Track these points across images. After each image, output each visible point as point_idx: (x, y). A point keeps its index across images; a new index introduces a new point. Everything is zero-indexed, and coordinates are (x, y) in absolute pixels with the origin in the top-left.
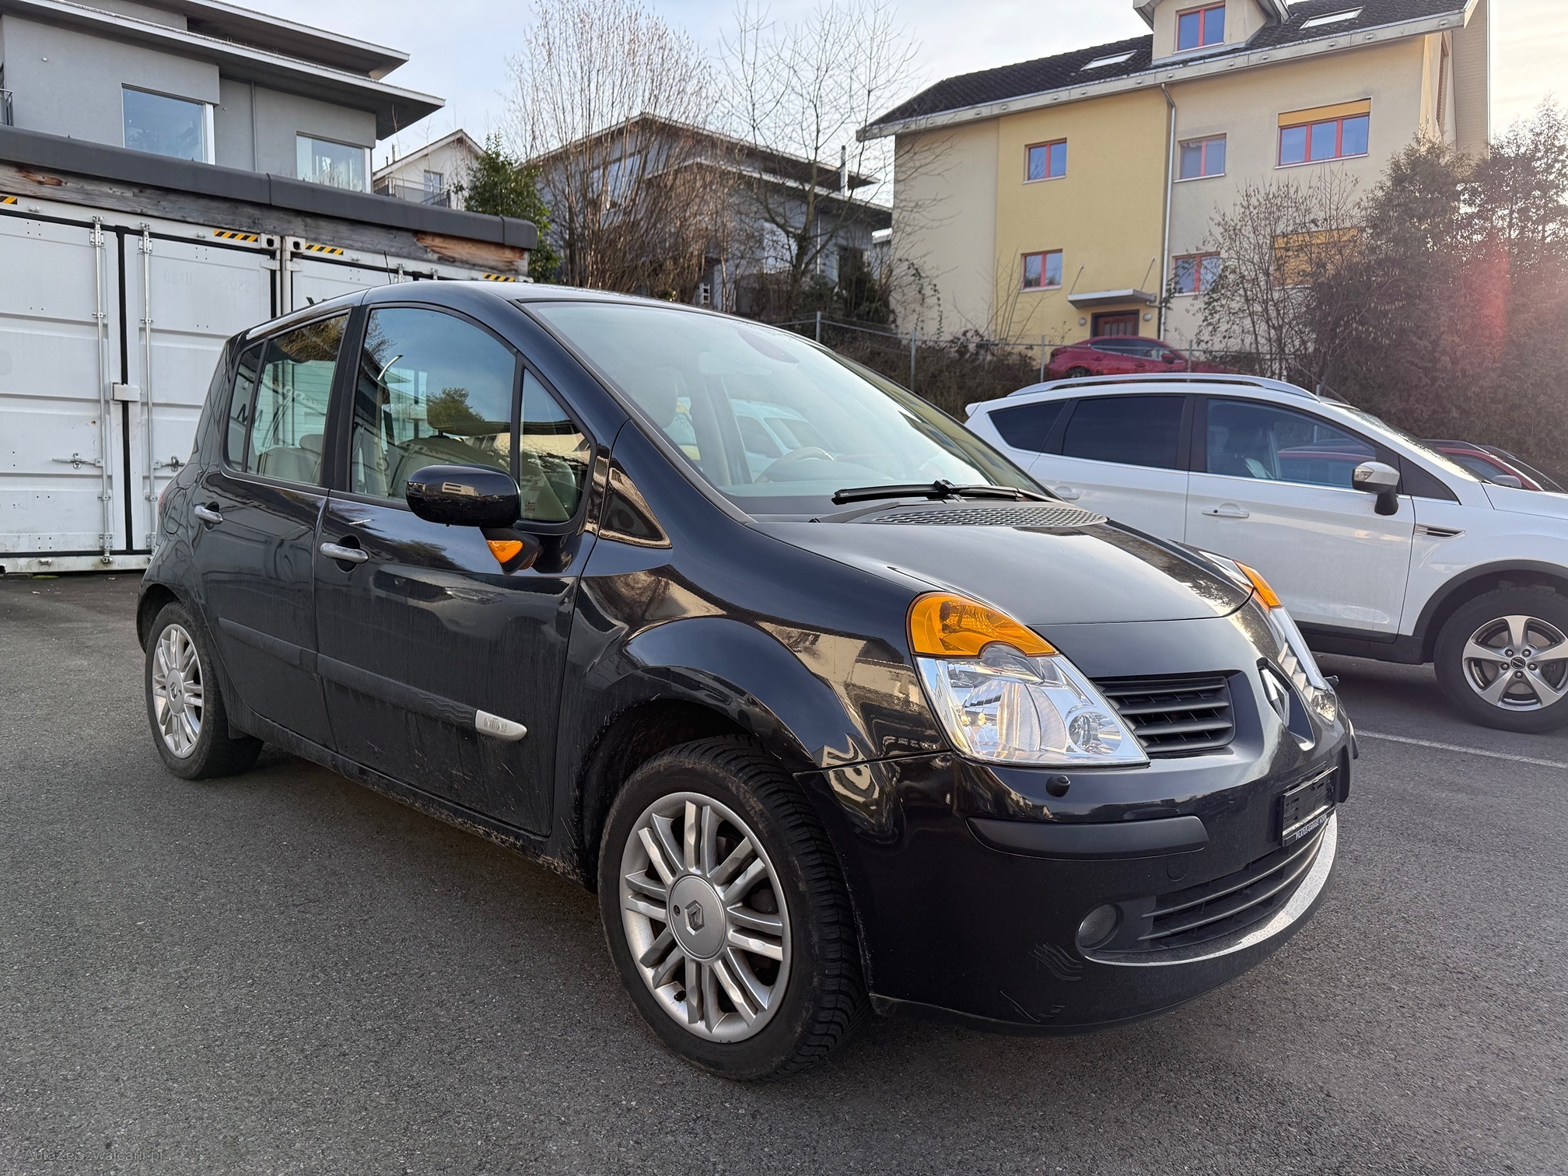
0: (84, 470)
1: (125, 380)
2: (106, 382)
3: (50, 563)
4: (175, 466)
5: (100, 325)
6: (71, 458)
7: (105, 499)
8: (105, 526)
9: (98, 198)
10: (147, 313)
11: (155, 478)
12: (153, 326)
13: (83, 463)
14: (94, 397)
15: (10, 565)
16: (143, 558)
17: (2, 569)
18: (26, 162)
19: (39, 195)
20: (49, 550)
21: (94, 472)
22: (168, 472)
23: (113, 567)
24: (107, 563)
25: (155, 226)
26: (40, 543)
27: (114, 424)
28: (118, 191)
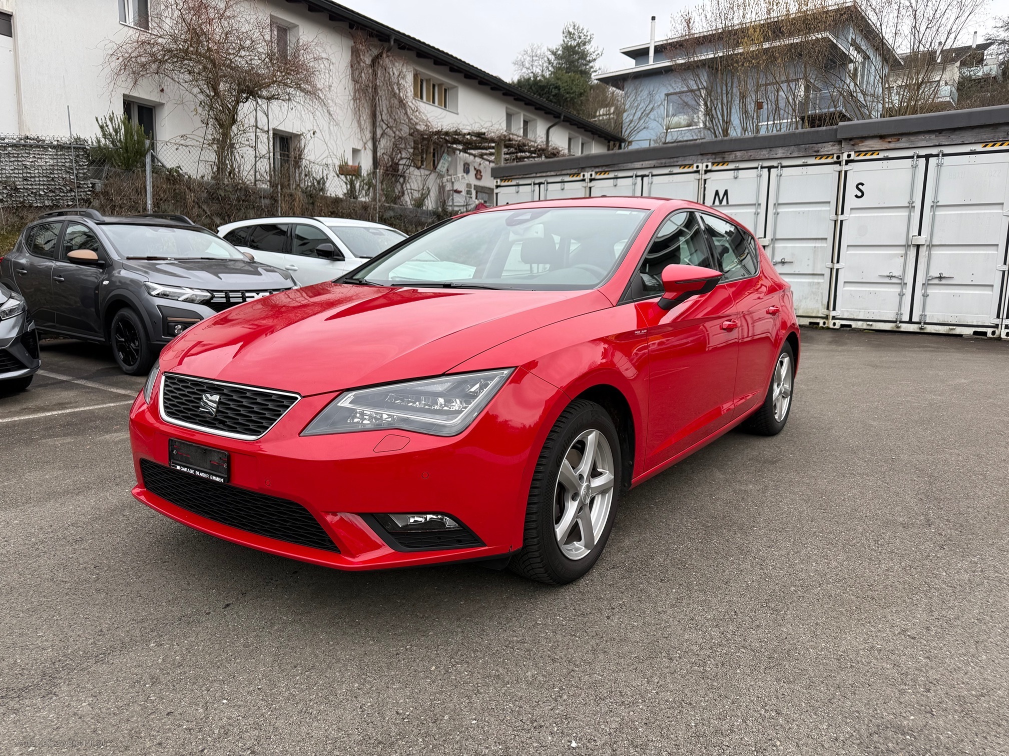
0: (894, 280)
1: (920, 234)
2: (910, 236)
3: (871, 325)
4: (941, 278)
5: (911, 207)
6: (888, 275)
7: (901, 295)
8: (900, 308)
9: (917, 143)
10: (936, 197)
11: (928, 284)
12: (938, 204)
13: (894, 277)
14: (904, 244)
15: (854, 325)
16: (916, 326)
17: (850, 326)
18: (883, 134)
19: (888, 148)
20: (872, 319)
21: (899, 281)
22: (936, 281)
23: (902, 329)
24: (898, 327)
25: (947, 150)
26: (868, 315)
27: (911, 257)
28: (927, 137)
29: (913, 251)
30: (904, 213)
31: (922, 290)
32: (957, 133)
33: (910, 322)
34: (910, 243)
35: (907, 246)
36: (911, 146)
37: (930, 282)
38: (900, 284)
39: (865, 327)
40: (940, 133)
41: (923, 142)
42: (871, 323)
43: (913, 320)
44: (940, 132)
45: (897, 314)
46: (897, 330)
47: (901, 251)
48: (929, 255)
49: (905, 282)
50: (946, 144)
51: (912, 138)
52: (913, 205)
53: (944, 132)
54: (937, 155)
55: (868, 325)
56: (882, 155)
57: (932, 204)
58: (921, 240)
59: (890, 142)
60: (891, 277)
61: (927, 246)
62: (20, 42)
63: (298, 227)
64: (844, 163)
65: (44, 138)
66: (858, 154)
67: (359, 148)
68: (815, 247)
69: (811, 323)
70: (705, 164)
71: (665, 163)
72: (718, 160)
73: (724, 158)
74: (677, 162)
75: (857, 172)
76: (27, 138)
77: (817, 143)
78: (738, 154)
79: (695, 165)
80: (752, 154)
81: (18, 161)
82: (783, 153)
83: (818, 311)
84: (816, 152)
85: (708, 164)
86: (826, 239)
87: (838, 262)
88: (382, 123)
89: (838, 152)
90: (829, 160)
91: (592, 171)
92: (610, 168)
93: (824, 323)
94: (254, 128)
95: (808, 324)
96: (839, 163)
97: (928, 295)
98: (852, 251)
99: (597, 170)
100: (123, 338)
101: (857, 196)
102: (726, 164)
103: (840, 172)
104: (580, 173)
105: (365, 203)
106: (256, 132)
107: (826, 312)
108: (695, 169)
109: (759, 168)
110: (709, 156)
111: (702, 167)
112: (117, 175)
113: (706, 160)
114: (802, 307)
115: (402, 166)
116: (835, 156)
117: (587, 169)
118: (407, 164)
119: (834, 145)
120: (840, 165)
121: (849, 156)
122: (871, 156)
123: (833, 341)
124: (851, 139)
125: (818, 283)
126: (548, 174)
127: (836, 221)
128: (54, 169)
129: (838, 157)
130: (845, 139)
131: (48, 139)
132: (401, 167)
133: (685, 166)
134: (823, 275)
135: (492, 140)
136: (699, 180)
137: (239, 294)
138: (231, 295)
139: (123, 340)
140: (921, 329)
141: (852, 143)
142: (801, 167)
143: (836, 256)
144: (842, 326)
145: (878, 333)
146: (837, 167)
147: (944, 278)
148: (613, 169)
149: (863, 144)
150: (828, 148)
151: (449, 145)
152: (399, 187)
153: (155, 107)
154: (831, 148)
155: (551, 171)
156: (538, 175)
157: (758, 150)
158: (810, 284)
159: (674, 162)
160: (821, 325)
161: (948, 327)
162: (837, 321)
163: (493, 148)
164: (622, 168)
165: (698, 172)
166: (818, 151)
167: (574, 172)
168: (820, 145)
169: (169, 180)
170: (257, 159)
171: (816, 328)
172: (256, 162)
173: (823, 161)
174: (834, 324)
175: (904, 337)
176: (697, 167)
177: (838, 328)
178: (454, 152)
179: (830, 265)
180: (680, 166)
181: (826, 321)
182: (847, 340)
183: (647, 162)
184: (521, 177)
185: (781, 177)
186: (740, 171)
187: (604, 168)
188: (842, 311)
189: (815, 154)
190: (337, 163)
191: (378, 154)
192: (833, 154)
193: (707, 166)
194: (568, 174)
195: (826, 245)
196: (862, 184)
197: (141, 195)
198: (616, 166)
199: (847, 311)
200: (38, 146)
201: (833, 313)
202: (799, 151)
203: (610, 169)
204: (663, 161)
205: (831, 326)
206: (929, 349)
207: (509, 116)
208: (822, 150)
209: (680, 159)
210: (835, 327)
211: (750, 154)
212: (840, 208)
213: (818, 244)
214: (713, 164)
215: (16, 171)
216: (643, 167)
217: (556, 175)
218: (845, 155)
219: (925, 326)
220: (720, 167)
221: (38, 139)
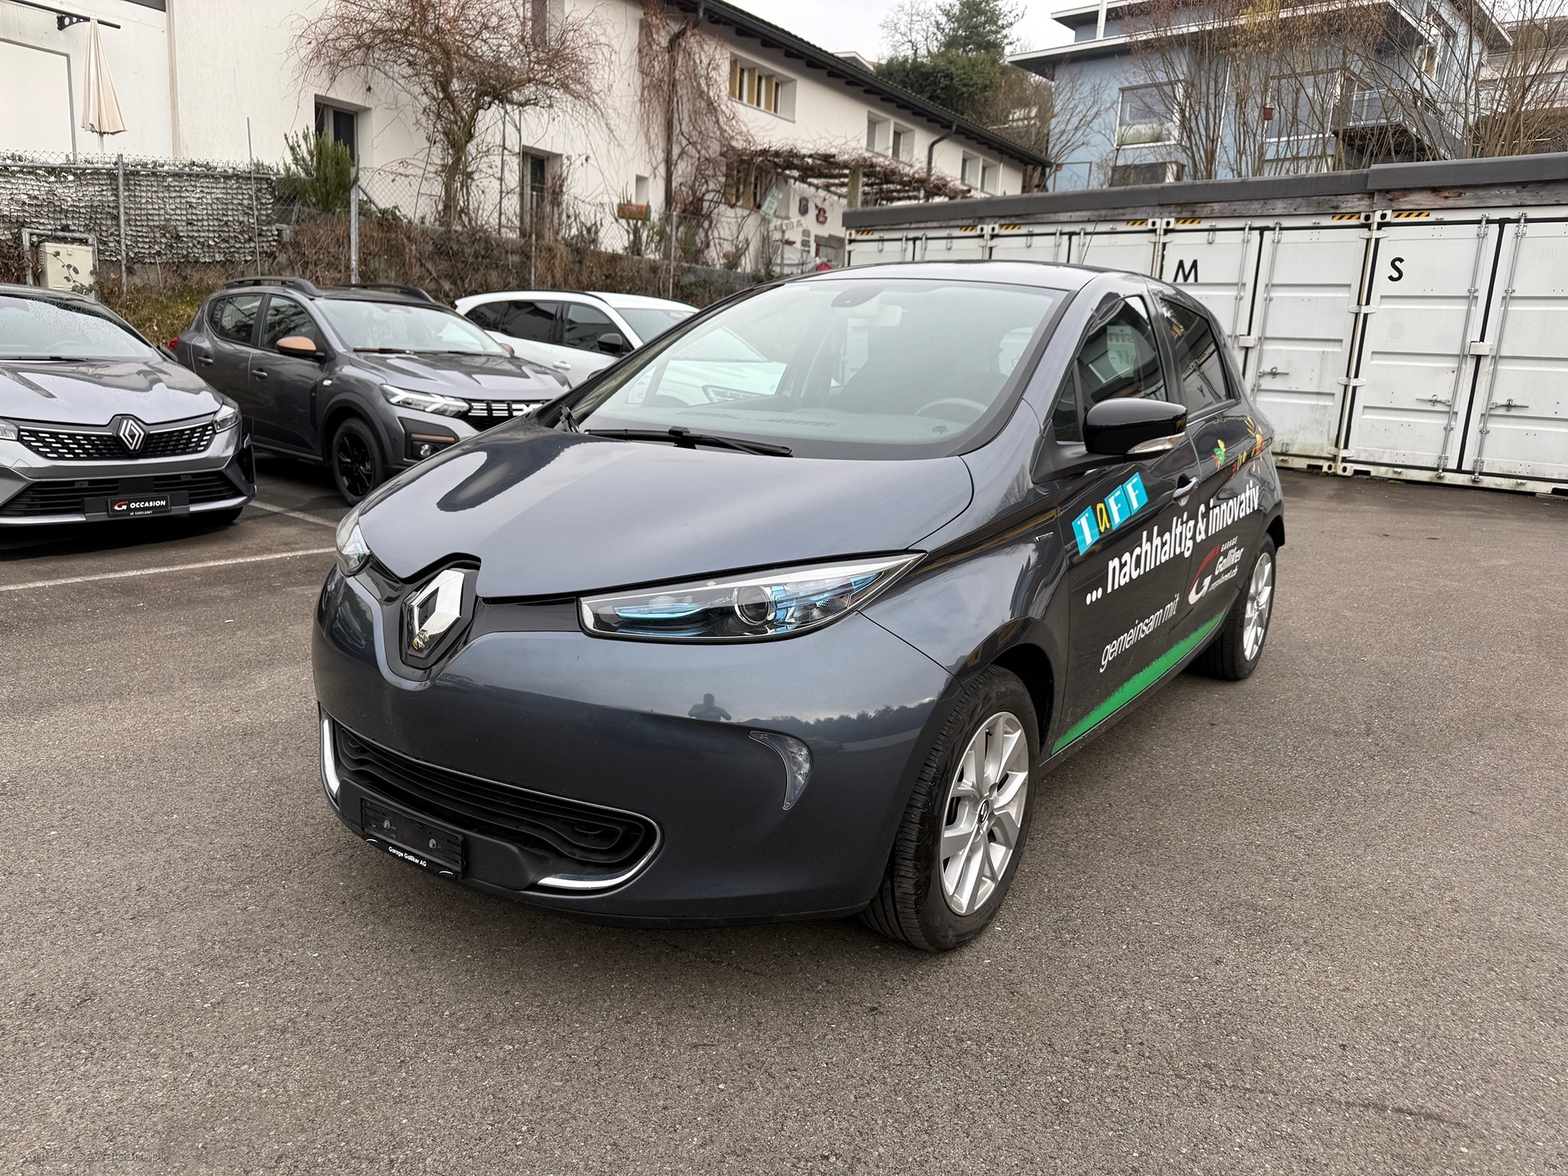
0: (1439, 407)
1: (1482, 339)
2: (1468, 341)
3: (1400, 473)
4: (1509, 406)
5: (1471, 297)
6: (1431, 398)
7: (1448, 430)
8: (1444, 449)
9: (1488, 200)
10: (1510, 284)
11: (1490, 415)
12: (1514, 295)
13: (1440, 402)
14: (1458, 353)
15: (1374, 471)
16: (1468, 476)
17: (1368, 473)
18: (1436, 185)
19: (1444, 206)
20: (1401, 463)
21: (1446, 409)
22: (1502, 411)
23: (1446, 481)
24: (1440, 478)
25: (1532, 213)
26: (1396, 458)
27: (1467, 373)
28: (1504, 191)
29: (1470, 365)
30: (1462, 307)
31: (1480, 423)
32: (1550, 187)
33: (1459, 470)
34: (1466, 353)
35: (1462, 357)
36: (1478, 205)
37: (1493, 412)
38: (1448, 412)
39: (1390, 475)
40: (1524, 187)
41: (1498, 199)
42: (1399, 470)
43: (1463, 468)
44: (1524, 185)
45: (1440, 458)
46: (1439, 481)
47: (1453, 364)
48: (1495, 371)
49: (1455, 410)
50: (1533, 203)
51: (1481, 193)
52: (1476, 294)
53: (1530, 186)
54: (1517, 221)
55: (1396, 472)
56: (1433, 217)
57: (1505, 295)
58: (1484, 348)
59: (1446, 198)
60: (1434, 402)
61: (1493, 357)
62: (177, 19)
63: (572, 307)
64: (1375, 226)
65: (215, 165)
66: (1397, 213)
67: (646, 175)
68: (1323, 352)
69: (1310, 466)
70: (1165, 220)
71: (1106, 216)
72: (1184, 215)
73: (1194, 212)
74: (1124, 215)
75: (1395, 242)
76: (193, 164)
77: (1336, 195)
78: (1217, 207)
79: (1150, 221)
80: (1237, 207)
81: (181, 197)
82: (1284, 208)
83: (1322, 449)
84: (1334, 208)
85: (1169, 220)
86: (1341, 341)
87: (1356, 376)
88: (681, 137)
89: (1367, 209)
90: (1354, 222)
91: (995, 223)
92: (1022, 219)
93: (1330, 467)
94: (501, 149)
95: (1305, 467)
96: (1368, 226)
97: (1488, 432)
98: (1379, 361)
99: (1003, 222)
100: (349, 458)
101: (1391, 278)
102: (1197, 221)
103: (1368, 240)
104: (976, 226)
105: (654, 261)
106: (503, 155)
107: (1333, 450)
108: (1150, 226)
109: (1247, 229)
110: (1172, 208)
111: (1161, 224)
112: (312, 217)
113: (1167, 214)
114: (1298, 441)
115: (708, 203)
116: (1363, 215)
117: (988, 220)
118: (715, 199)
119: (1362, 199)
120: (1370, 230)
121: (1383, 216)
122: (1416, 218)
123: (1335, 495)
124: (1388, 191)
125: (1325, 406)
126: (929, 224)
127: (1357, 315)
128: (227, 209)
129: (1367, 218)
130: (1380, 191)
131: (220, 165)
132: (706, 205)
133: (1135, 222)
134: (1333, 395)
135: (846, 165)
136: (1155, 243)
137: (505, 406)
138: (494, 406)
139: (349, 460)
140: (1474, 481)
141: (1389, 196)
142: (1310, 231)
143: (1354, 367)
144: (1356, 472)
145: (1409, 485)
146: (1365, 233)
147: (1515, 406)
148: (1026, 221)
149: (1406, 199)
150: (1354, 203)
151: (780, 170)
152: (702, 235)
153: (357, 113)
154: (1357, 203)
155: (932, 221)
156: (913, 226)
157: (1246, 202)
158: (1312, 407)
159: (1119, 215)
160: (1325, 469)
161: (1514, 481)
162: (1348, 465)
163: (846, 176)
164: (1041, 221)
165: (1154, 231)
166: (1337, 207)
167: (967, 224)
168: (1340, 198)
169: (382, 225)
170: (504, 195)
171: (1318, 474)
172: (501, 198)
173: (1344, 222)
174: (1345, 469)
175: (1446, 493)
176: (1154, 224)
177: (1350, 475)
178: (786, 182)
179: (1343, 379)
180: (1128, 221)
181: (1333, 465)
182: (1357, 495)
183: (1078, 213)
184: (886, 227)
185: (1279, 245)
186: (1217, 233)
187: (1013, 219)
188: (1358, 451)
189: (1333, 211)
190: (616, 201)
191: (674, 184)
192: (1360, 213)
193: (1168, 223)
194: (958, 226)
195: (1340, 350)
196: (1401, 260)
197: (344, 247)
198: (1031, 217)
199: (1365, 450)
200: (207, 176)
201: (1343, 453)
202: (1309, 205)
203: (1022, 222)
204: (1103, 212)
205: (1340, 472)
206: (1476, 513)
207: (872, 124)
208: (1343, 205)
209: (1129, 210)
210: (1345, 474)
211: (1233, 207)
212: (1365, 295)
213: (1329, 348)
214: (1178, 220)
215: (178, 212)
216: (1072, 220)
217: (941, 227)
218: (1378, 214)
219: (1481, 477)
220: (1187, 226)
221: (207, 166)
